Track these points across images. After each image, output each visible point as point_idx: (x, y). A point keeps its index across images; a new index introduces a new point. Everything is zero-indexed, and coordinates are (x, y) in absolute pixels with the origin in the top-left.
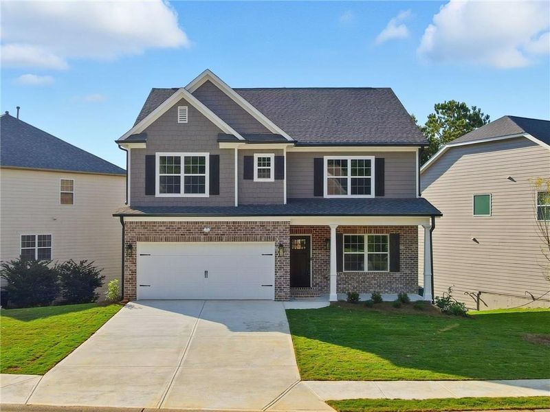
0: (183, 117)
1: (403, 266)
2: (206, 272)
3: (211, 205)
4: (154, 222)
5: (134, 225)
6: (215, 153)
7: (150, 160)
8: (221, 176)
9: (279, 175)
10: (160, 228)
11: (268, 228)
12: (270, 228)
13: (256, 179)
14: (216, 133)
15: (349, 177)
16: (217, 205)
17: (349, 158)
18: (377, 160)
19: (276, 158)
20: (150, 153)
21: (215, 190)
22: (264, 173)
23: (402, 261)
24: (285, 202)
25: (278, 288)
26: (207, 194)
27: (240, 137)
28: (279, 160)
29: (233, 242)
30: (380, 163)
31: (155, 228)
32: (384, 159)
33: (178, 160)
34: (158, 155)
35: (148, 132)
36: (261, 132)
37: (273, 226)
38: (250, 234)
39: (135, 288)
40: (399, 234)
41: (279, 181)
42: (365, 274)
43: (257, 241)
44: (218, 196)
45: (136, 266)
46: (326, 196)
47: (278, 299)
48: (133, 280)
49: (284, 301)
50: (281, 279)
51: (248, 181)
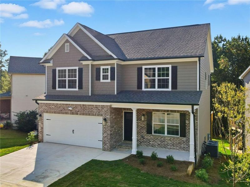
1: (187, 134)
2: (73, 130)
5: (42, 105)
6: (80, 67)
7: (54, 71)
9: (113, 78)
11: (99, 109)
12: (100, 109)
13: (102, 80)
15: (156, 78)
16: (81, 94)
17: (156, 67)
19: (111, 68)
20: (54, 68)
21: (80, 87)
22: (105, 77)
23: (187, 131)
24: (116, 93)
26: (77, 89)
27: (90, 58)
28: (113, 69)
29: (83, 116)
30: (175, 69)
32: (177, 66)
33: (65, 71)
34: (57, 69)
35: (53, 58)
36: (103, 54)
37: (101, 108)
38: (90, 112)
39: (43, 136)
40: (185, 113)
41: (113, 81)
42: (165, 137)
43: (93, 115)
44: (82, 90)
45: (43, 125)
46: (144, 89)
47: (104, 150)
48: (42, 132)
49: (107, 151)
50: (105, 138)
51: (98, 81)
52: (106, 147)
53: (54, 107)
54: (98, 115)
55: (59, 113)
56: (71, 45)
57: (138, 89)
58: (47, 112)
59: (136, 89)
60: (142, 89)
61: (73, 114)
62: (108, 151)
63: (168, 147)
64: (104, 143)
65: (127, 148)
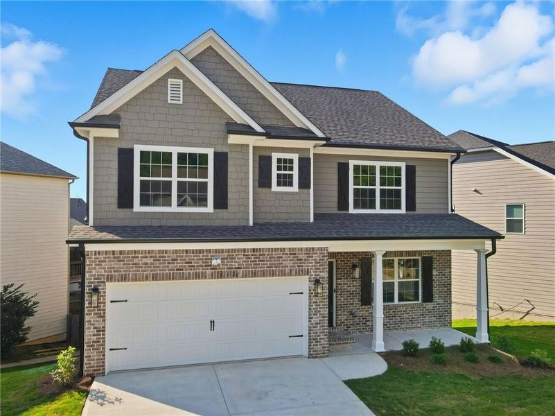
0: (175, 95)
1: (436, 296)
2: (212, 323)
3: (217, 223)
4: (135, 252)
5: (102, 257)
6: (221, 149)
7: (125, 156)
8: (230, 182)
9: (304, 184)
10: (145, 260)
11: (300, 257)
12: (303, 257)
13: (275, 188)
14: (224, 122)
15: (378, 187)
16: (224, 223)
18: (407, 167)
19: (300, 159)
20: (125, 145)
21: (221, 202)
22: (285, 181)
23: (435, 290)
24: (312, 219)
25: (312, 340)
26: (210, 208)
27: (259, 129)
28: (304, 163)
29: (253, 278)
30: (411, 171)
31: (136, 261)
32: (415, 166)
33: (168, 156)
34: (138, 149)
35: (122, 114)
36: (281, 123)
37: (306, 254)
38: (276, 267)
39: (104, 355)
40: (432, 257)
41: (305, 191)
42: (396, 307)
43: (285, 275)
44: (226, 210)
45: (104, 321)
46: (352, 210)
47: (312, 355)
48: (100, 343)
49: (320, 357)
50: (316, 327)
51: (265, 190)
52: (319, 348)
53: (149, 261)
54: (298, 273)
55: (171, 277)
56: (189, 85)
57: (339, 210)
58: (124, 278)
59: (335, 211)
60: (348, 210)
61: (221, 276)
62: (324, 357)
63: (403, 326)
64: (314, 339)
65: (340, 344)
